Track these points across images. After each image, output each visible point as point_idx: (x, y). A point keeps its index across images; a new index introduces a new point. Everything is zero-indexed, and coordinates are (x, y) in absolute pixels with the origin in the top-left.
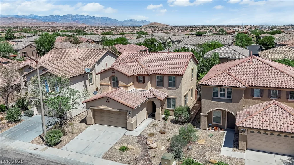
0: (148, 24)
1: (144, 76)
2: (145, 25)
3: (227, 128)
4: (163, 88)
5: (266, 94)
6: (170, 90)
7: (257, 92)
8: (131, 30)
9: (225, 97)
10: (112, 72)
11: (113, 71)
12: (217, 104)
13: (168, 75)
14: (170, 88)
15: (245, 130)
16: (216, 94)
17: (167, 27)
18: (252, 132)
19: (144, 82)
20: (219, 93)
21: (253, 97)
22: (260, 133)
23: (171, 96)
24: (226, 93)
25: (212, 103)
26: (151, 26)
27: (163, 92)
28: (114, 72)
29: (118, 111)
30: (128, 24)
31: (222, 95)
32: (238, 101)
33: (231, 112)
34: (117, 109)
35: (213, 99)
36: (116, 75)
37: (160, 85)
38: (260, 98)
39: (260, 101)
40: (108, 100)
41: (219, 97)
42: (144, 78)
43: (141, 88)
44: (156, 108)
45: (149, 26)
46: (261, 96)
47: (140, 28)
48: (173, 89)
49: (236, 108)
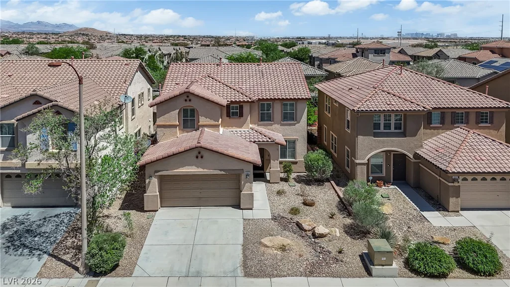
0: (74, 30)
1: (241, 104)
2: (68, 32)
3: (393, 180)
4: (271, 125)
5: (448, 119)
6: (286, 127)
7: (436, 117)
8: (43, 38)
9: (393, 130)
10: (186, 100)
11: (188, 97)
12: (383, 142)
13: (282, 101)
14: (285, 122)
15: (459, 178)
16: (377, 126)
17: (108, 35)
18: (465, 179)
19: (241, 115)
20: (382, 123)
21: (431, 126)
22: (477, 180)
23: (288, 136)
24: (393, 122)
25: (375, 141)
26: (80, 33)
27: (272, 130)
28: (190, 100)
29: (223, 173)
30: (34, 29)
31: (387, 126)
32: (414, 135)
33: (406, 152)
34: (221, 170)
35: (376, 135)
36: (194, 104)
37: (266, 119)
38: (441, 126)
39: (441, 131)
40: (199, 153)
41: (382, 130)
42: (241, 107)
43: (234, 127)
44: (271, 161)
45: (76, 32)
46: (442, 122)
47: (60, 36)
48: (290, 125)
49: (412, 145)
